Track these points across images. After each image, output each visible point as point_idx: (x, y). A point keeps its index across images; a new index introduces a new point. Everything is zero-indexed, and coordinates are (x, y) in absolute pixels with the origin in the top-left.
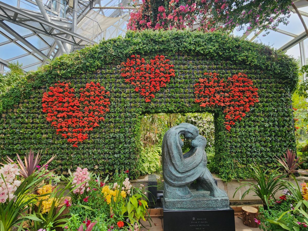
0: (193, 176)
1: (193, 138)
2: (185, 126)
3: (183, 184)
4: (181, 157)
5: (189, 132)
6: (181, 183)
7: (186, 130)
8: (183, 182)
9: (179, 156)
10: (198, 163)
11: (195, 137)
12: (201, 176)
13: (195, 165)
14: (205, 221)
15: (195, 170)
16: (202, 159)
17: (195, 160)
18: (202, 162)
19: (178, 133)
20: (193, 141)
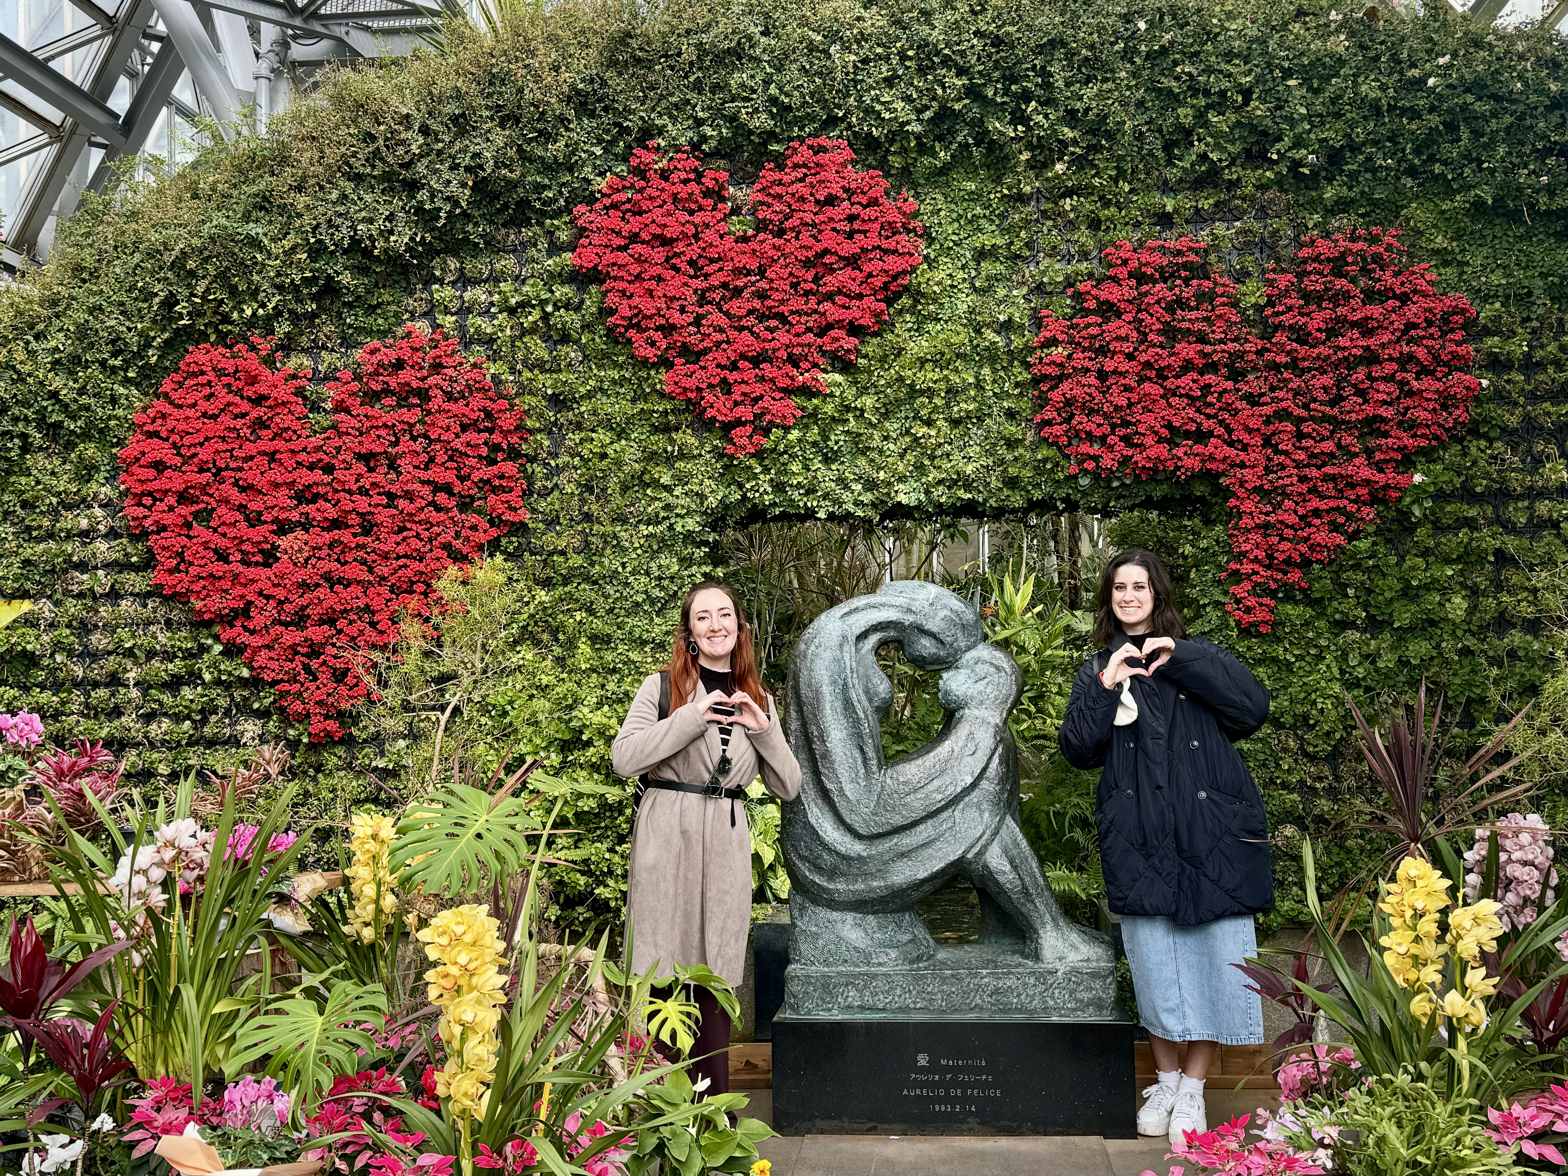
0: (926, 852)
5: (921, 630)
10: (959, 790)
11: (954, 656)
12: (969, 856)
13: (940, 797)
14: (980, 1071)
15: (941, 824)
16: (984, 769)
17: (943, 772)
18: (984, 784)
19: (863, 636)
20: (945, 675)
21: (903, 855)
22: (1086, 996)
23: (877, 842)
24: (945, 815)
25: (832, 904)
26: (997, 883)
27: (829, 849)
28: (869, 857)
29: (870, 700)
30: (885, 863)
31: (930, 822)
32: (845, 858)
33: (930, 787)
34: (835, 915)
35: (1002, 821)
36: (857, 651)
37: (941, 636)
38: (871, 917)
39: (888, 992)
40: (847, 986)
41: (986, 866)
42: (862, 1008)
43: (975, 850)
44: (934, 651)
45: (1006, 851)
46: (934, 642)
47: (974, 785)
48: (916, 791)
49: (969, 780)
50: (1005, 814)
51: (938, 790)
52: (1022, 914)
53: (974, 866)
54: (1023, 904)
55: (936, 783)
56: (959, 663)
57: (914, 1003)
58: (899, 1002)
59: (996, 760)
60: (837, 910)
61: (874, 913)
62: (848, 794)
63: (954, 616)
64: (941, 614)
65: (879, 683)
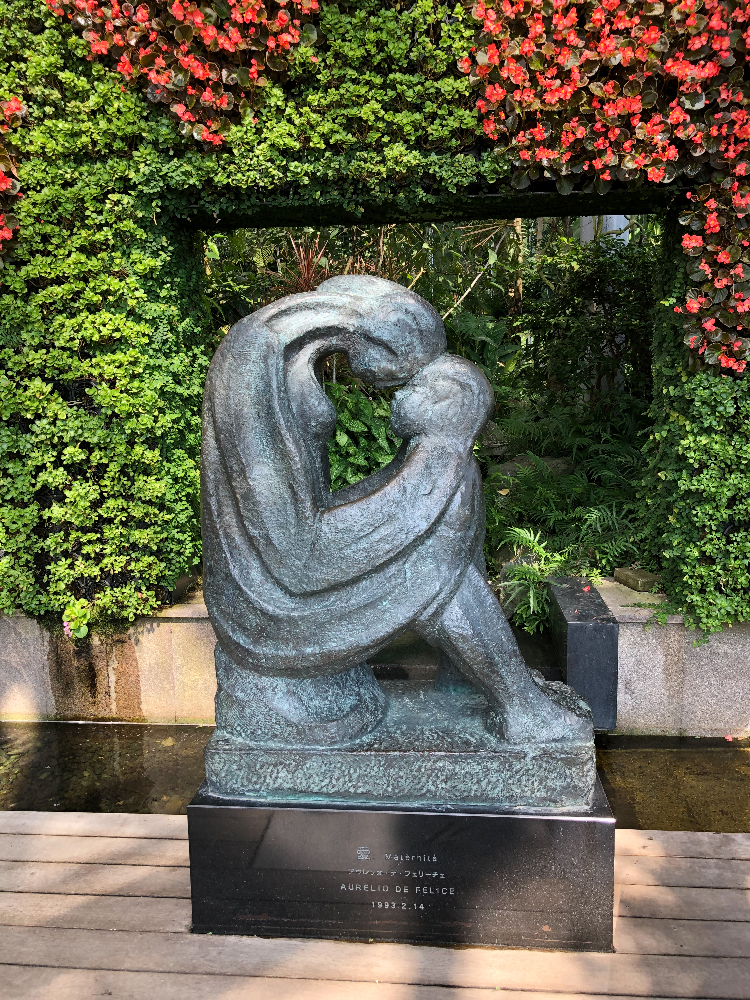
0: (369, 613)
1: (400, 381)
2: (347, 299)
3: (308, 657)
6: (294, 653)
10: (412, 537)
11: (410, 370)
12: (421, 618)
13: (387, 547)
14: (430, 867)
15: (389, 579)
16: (443, 513)
17: (391, 518)
18: (443, 530)
19: (296, 346)
21: (343, 616)
22: (558, 784)
23: (311, 600)
24: (393, 568)
25: (260, 670)
26: (455, 649)
27: (255, 608)
28: (301, 618)
30: (321, 626)
31: (375, 577)
32: (272, 619)
33: (376, 537)
34: (265, 681)
35: (462, 574)
36: (287, 364)
37: (393, 346)
38: (307, 682)
39: (324, 775)
40: (275, 766)
41: (442, 630)
42: (294, 791)
43: (430, 611)
44: (384, 364)
45: (466, 611)
46: (385, 353)
47: (430, 532)
48: (358, 540)
50: (466, 565)
51: (384, 539)
53: (429, 629)
54: (487, 675)
55: (383, 531)
56: (416, 380)
57: (355, 787)
58: (338, 786)
60: (266, 675)
61: (310, 677)
62: (275, 542)
63: (409, 320)
64: (393, 318)
65: (316, 403)
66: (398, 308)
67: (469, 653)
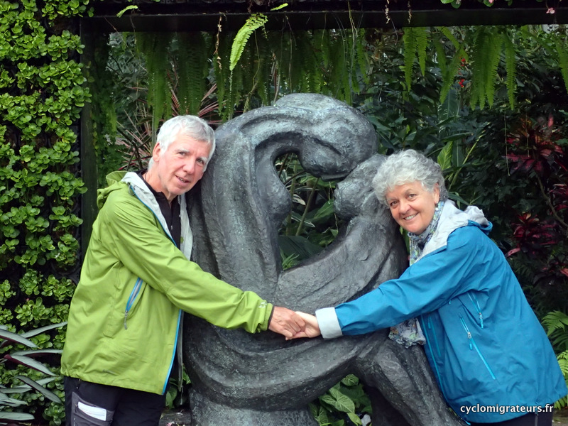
1: (341, 174)
2: (301, 112)
3: (270, 388)
4: (264, 265)
5: (318, 141)
6: (260, 385)
7: (306, 130)
8: (273, 382)
9: (256, 259)
10: (353, 293)
11: (349, 166)
12: (362, 355)
13: (334, 299)
16: (377, 274)
17: (337, 277)
19: (262, 146)
20: (341, 185)
21: (299, 355)
23: (274, 342)
25: (231, 402)
26: (388, 381)
27: (229, 350)
28: (267, 356)
29: (269, 207)
30: (283, 362)
32: (243, 357)
33: (325, 291)
34: (234, 413)
36: (257, 161)
37: (337, 147)
38: (268, 415)
41: (377, 366)
43: (367, 350)
44: (330, 161)
45: (395, 351)
46: (331, 152)
48: (312, 294)
49: (362, 284)
51: (332, 293)
52: (411, 411)
53: (366, 365)
54: (412, 401)
55: (331, 287)
56: (354, 173)
59: (388, 265)
60: (235, 407)
61: (271, 410)
63: (349, 128)
64: (337, 126)
65: (277, 190)
66: (341, 119)
67: (398, 384)
